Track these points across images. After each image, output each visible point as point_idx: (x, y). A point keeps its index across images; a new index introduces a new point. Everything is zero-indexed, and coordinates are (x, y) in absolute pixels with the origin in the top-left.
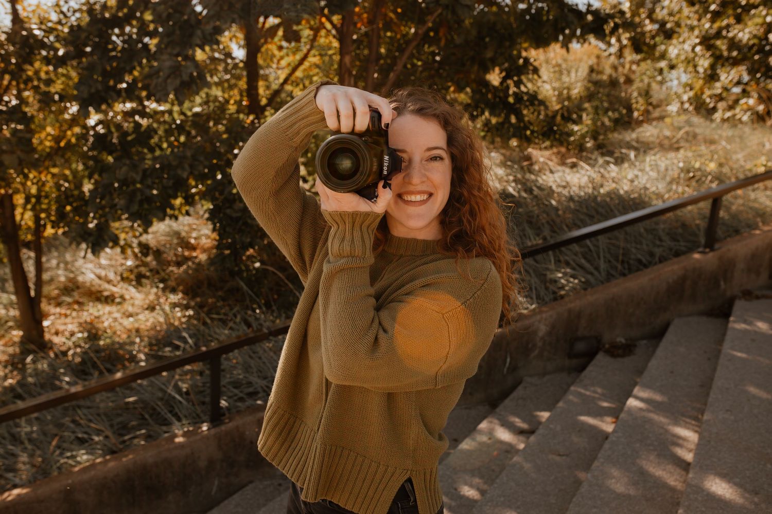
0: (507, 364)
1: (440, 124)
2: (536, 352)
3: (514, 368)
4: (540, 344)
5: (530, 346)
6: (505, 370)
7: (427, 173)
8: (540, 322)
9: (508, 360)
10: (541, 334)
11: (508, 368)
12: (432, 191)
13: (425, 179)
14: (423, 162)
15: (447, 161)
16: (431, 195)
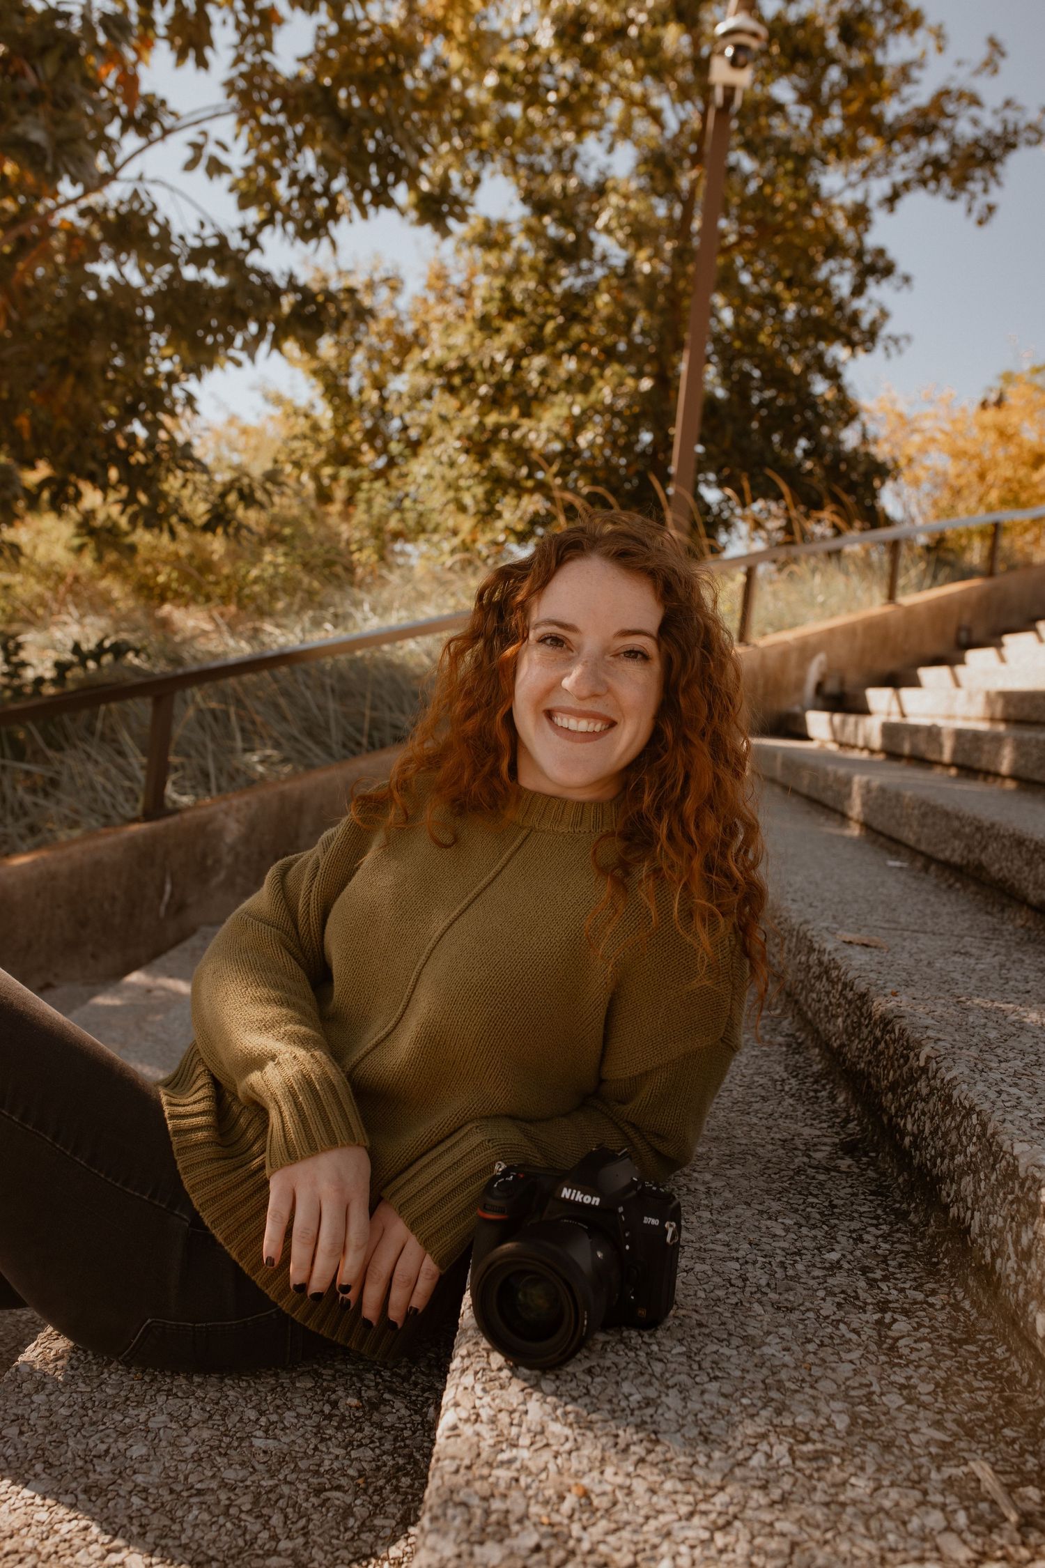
0: (166, 897)
1: (655, 588)
2: (222, 875)
3: (179, 907)
4: (228, 860)
5: (210, 862)
6: (162, 909)
7: (609, 680)
8: (227, 814)
9: (168, 888)
10: (229, 839)
11: (168, 907)
12: (614, 717)
13: (600, 690)
14: (608, 658)
15: (656, 666)
16: (612, 724)
